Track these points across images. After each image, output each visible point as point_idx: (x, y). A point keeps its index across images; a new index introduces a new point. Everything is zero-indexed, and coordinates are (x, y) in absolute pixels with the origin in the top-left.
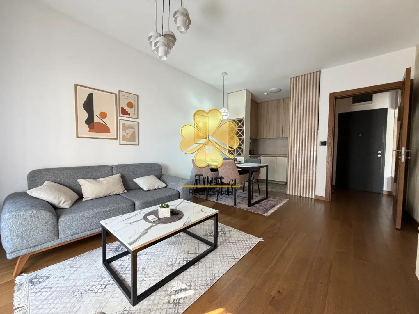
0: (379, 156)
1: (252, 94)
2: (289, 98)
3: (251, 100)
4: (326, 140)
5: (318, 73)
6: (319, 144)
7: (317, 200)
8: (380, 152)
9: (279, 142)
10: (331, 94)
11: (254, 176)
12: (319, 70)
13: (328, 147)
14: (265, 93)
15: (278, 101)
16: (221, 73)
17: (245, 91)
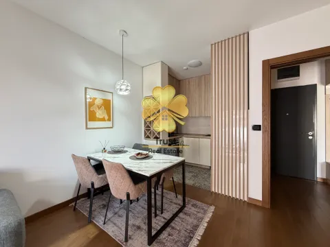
0: (310, 138)
1: (169, 69)
2: (210, 74)
3: (169, 74)
4: (260, 123)
5: (246, 35)
6: (250, 128)
7: (251, 204)
8: (310, 133)
9: (202, 121)
10: (264, 62)
11: (164, 178)
12: (246, 31)
13: (263, 133)
14: (185, 68)
15: (200, 77)
16: (118, 32)
17: (160, 63)
